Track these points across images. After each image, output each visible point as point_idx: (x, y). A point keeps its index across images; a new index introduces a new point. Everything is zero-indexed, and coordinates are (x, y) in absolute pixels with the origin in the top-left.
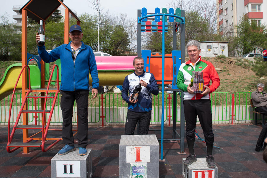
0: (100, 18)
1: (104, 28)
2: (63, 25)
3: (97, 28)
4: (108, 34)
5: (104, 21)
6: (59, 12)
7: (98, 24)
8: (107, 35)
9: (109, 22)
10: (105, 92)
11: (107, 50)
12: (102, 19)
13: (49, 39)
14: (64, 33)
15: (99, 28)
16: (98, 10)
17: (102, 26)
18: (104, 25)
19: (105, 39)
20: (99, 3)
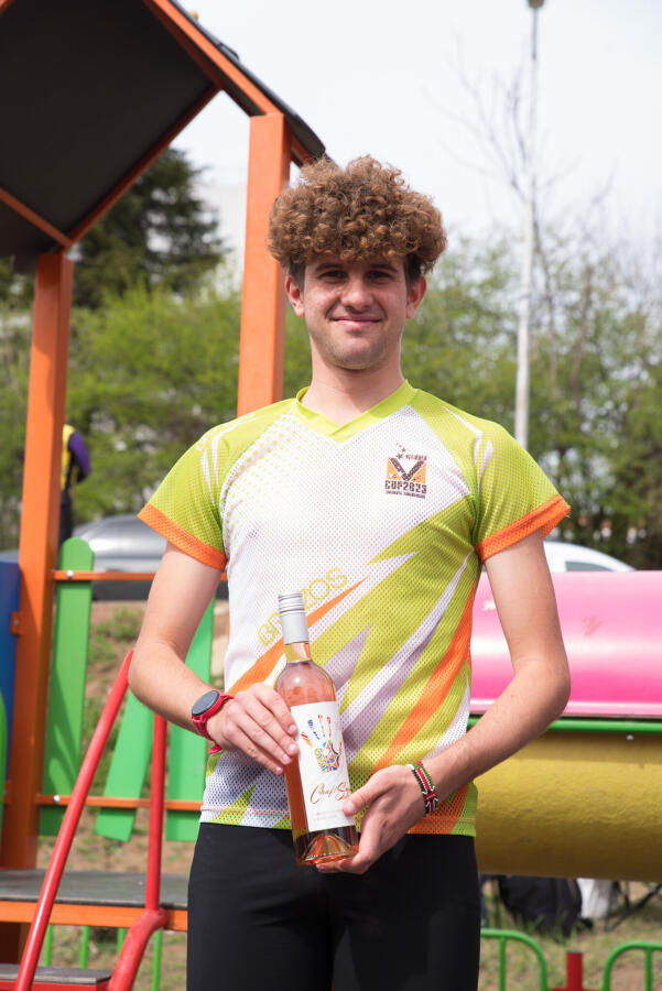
0: (537, 249)
1: (573, 337)
2: (228, 315)
3: (514, 337)
4: (603, 389)
5: (570, 276)
6: (206, 218)
7: (516, 300)
8: (594, 396)
9: (613, 285)
10: (588, 924)
11: (597, 522)
12: (550, 258)
13: (118, 428)
14: (236, 382)
15: (531, 337)
16: (524, 182)
17: (551, 323)
18: (571, 308)
19: (578, 430)
20: (532, 125)
